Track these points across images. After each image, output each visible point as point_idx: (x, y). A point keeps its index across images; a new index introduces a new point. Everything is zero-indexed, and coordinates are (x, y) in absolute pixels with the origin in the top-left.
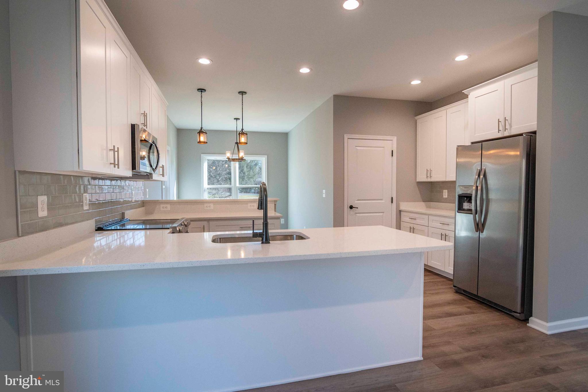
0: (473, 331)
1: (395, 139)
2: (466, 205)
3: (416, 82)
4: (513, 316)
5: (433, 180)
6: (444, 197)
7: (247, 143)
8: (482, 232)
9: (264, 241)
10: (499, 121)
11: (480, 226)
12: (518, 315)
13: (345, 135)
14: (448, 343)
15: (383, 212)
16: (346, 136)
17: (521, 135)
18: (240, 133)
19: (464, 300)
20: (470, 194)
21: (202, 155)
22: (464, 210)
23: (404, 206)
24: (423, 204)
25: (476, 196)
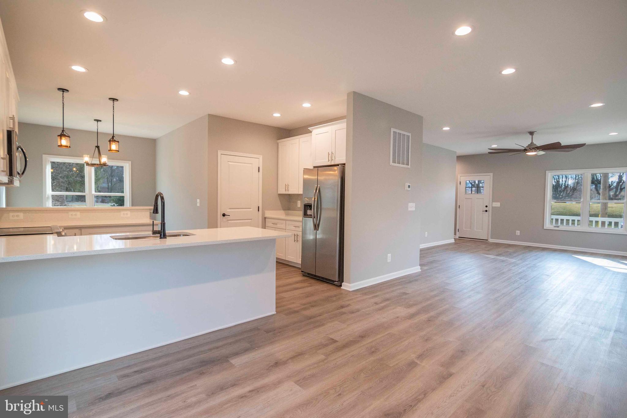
0: (309, 295)
1: (261, 157)
2: (309, 212)
3: (277, 115)
4: (334, 284)
5: (290, 192)
6: (298, 206)
7: (118, 151)
8: (318, 230)
9: (162, 236)
10: (329, 154)
11: (317, 226)
12: (337, 282)
13: (219, 151)
14: (293, 303)
15: (251, 219)
16: (219, 153)
17: (338, 165)
18: (111, 140)
19: (307, 280)
20: (310, 204)
21: (44, 156)
22: (307, 215)
23: (268, 214)
24: (282, 212)
25: (314, 205)
